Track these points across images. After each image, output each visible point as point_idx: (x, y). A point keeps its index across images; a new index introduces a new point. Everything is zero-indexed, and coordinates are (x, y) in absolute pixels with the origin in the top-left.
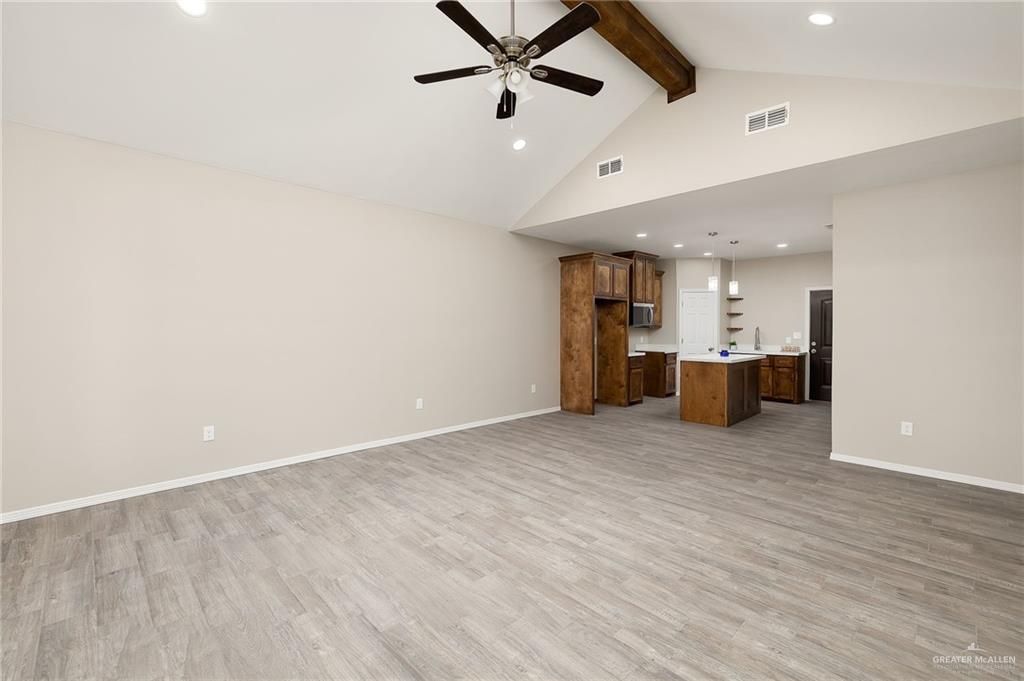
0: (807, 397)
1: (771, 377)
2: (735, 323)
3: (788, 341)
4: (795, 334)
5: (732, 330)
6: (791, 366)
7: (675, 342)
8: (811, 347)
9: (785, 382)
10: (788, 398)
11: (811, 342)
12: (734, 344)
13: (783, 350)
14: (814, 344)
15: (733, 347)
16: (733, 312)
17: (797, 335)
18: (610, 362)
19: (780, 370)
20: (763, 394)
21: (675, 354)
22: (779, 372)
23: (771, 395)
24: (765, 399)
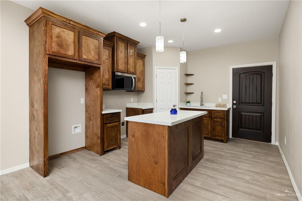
0: (231, 136)
1: (210, 124)
2: (190, 89)
3: (220, 100)
4: (223, 96)
5: (188, 94)
6: (223, 117)
7: (152, 101)
8: (233, 104)
9: (218, 128)
10: (221, 139)
11: (233, 101)
12: (189, 102)
13: (216, 106)
14: (235, 102)
15: (188, 104)
16: (188, 82)
17: (225, 97)
18: (92, 117)
19: (216, 119)
20: (205, 136)
21: (152, 109)
22: (215, 121)
23: (210, 136)
24: (206, 138)
